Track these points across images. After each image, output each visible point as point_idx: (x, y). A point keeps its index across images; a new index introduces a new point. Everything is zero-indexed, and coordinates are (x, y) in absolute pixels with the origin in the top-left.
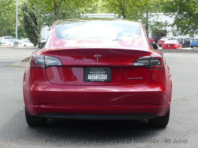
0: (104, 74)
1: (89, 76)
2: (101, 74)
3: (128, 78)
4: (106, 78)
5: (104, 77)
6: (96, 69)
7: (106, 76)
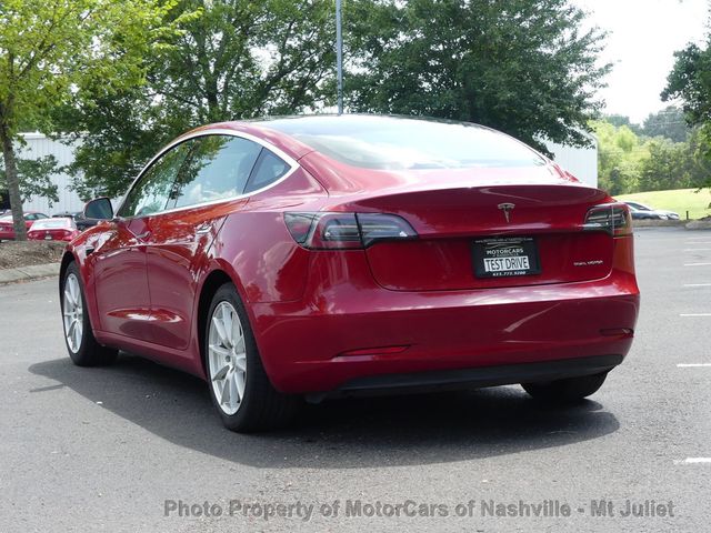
0: (520, 254)
1: (486, 263)
2: (514, 254)
3: (576, 264)
4: (527, 264)
5: (522, 264)
6: (501, 242)
7: (527, 260)
